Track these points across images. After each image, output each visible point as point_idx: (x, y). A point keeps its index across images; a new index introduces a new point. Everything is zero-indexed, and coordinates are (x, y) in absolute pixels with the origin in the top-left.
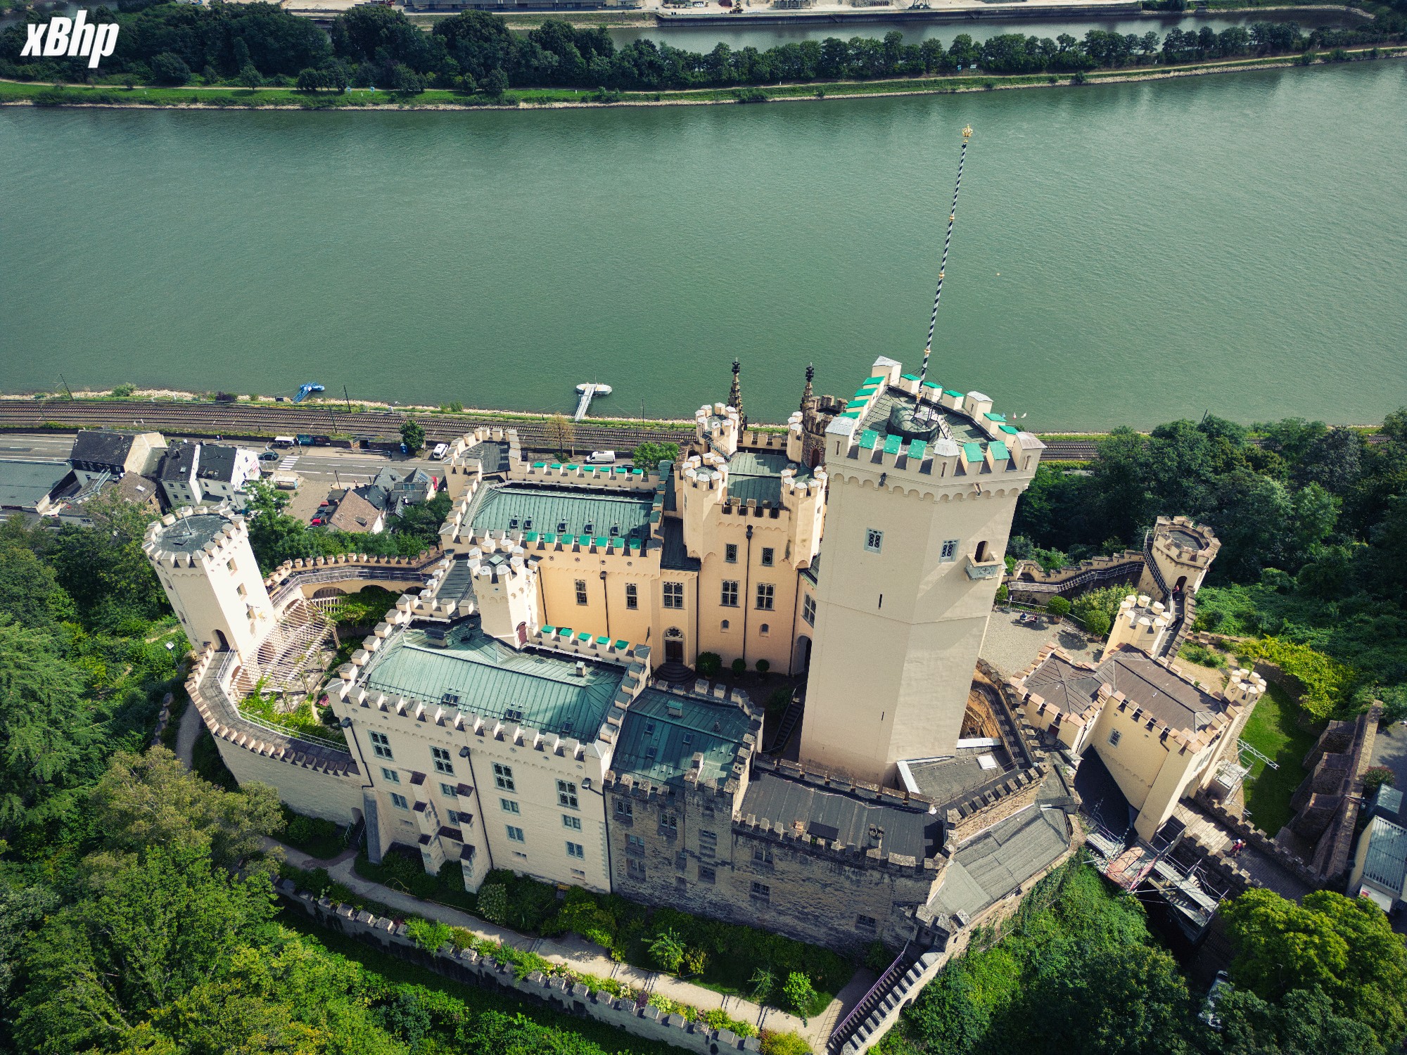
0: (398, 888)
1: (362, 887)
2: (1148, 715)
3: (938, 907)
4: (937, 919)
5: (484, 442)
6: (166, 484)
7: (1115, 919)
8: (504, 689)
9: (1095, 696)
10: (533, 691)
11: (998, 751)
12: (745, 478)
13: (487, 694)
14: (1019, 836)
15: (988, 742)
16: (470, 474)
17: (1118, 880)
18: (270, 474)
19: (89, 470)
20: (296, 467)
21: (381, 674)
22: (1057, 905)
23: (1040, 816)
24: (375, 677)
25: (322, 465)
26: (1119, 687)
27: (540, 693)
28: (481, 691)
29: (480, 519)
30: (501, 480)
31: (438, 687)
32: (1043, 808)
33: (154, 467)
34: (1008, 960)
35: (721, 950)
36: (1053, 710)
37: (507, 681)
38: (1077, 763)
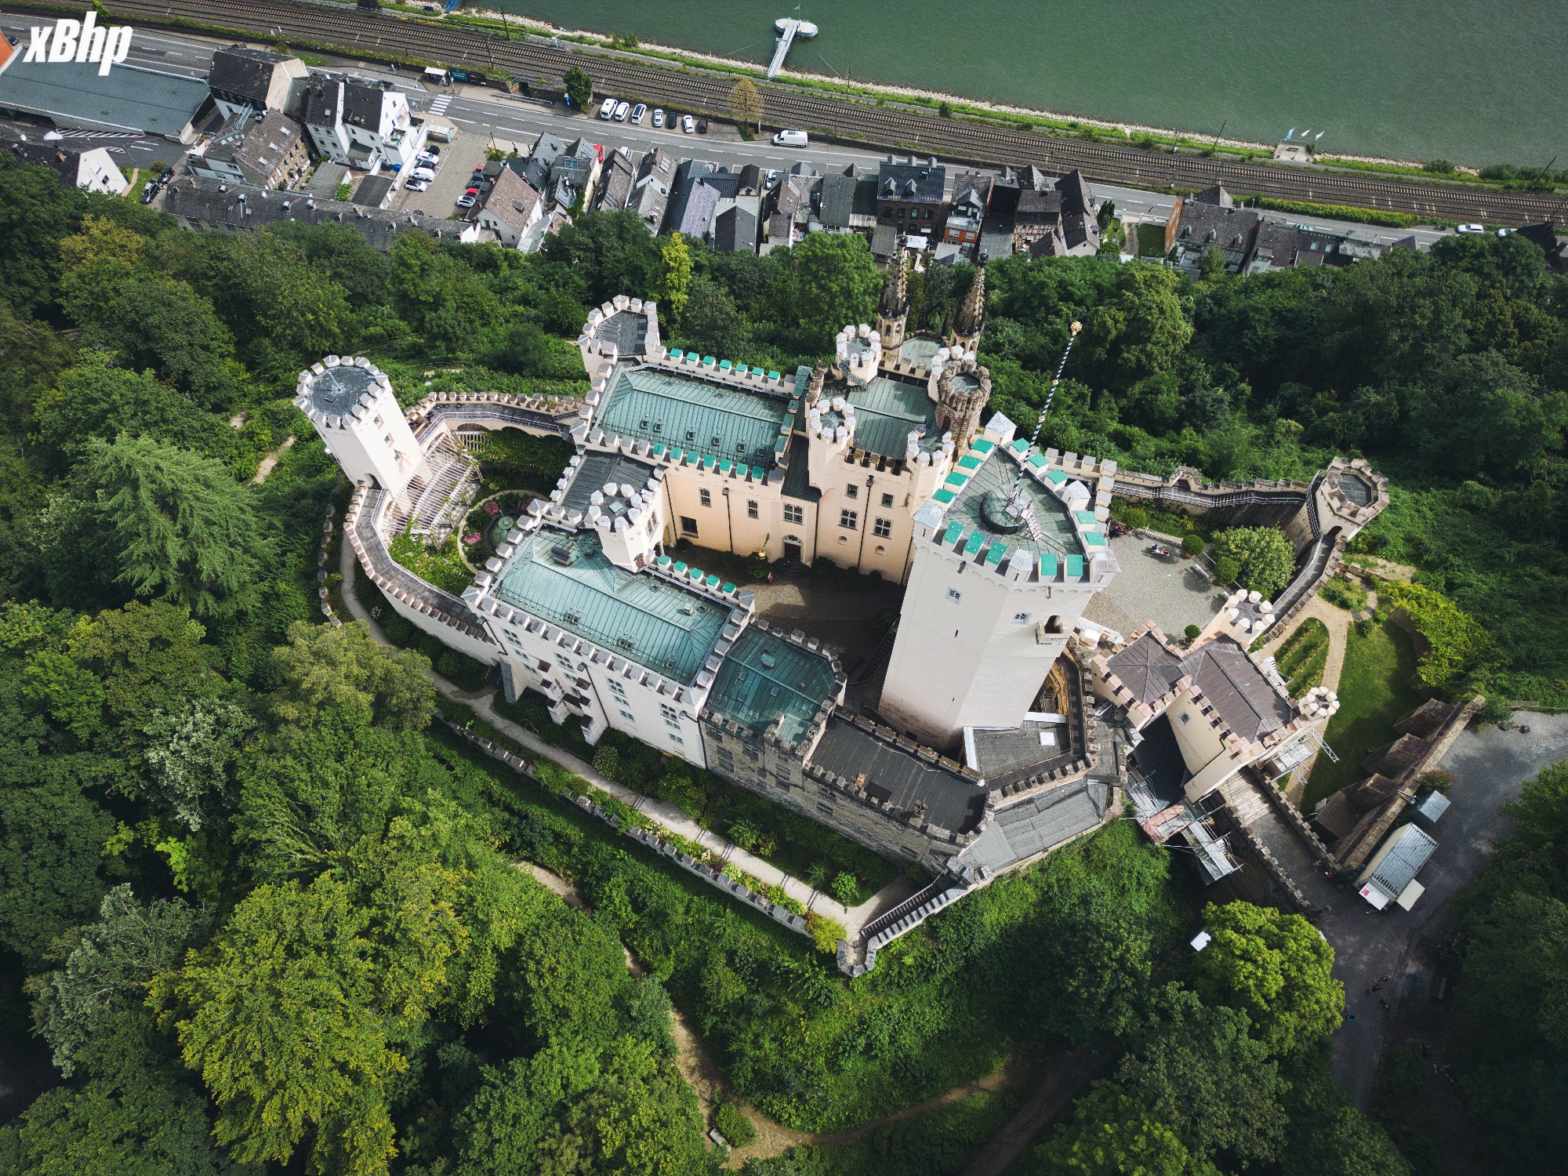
0: (530, 729)
1: (500, 723)
2: (1216, 714)
3: (968, 859)
4: (964, 869)
5: (623, 311)
6: (310, 127)
7: (1137, 863)
8: (618, 618)
9: (1173, 686)
10: (643, 625)
11: (1061, 730)
12: (878, 417)
13: (604, 619)
14: (1059, 805)
15: (1055, 718)
16: (606, 356)
17: (1151, 833)
18: (421, 121)
19: (229, 101)
20: (449, 112)
21: (512, 582)
22: (1087, 851)
23: (1085, 789)
24: (506, 583)
25: (476, 112)
26: (1199, 681)
27: (650, 628)
28: (598, 615)
29: (612, 414)
30: (638, 363)
31: (562, 603)
32: (1090, 782)
33: (297, 104)
34: (1028, 890)
35: (788, 839)
36: (1126, 694)
37: (621, 611)
38: (1136, 744)
